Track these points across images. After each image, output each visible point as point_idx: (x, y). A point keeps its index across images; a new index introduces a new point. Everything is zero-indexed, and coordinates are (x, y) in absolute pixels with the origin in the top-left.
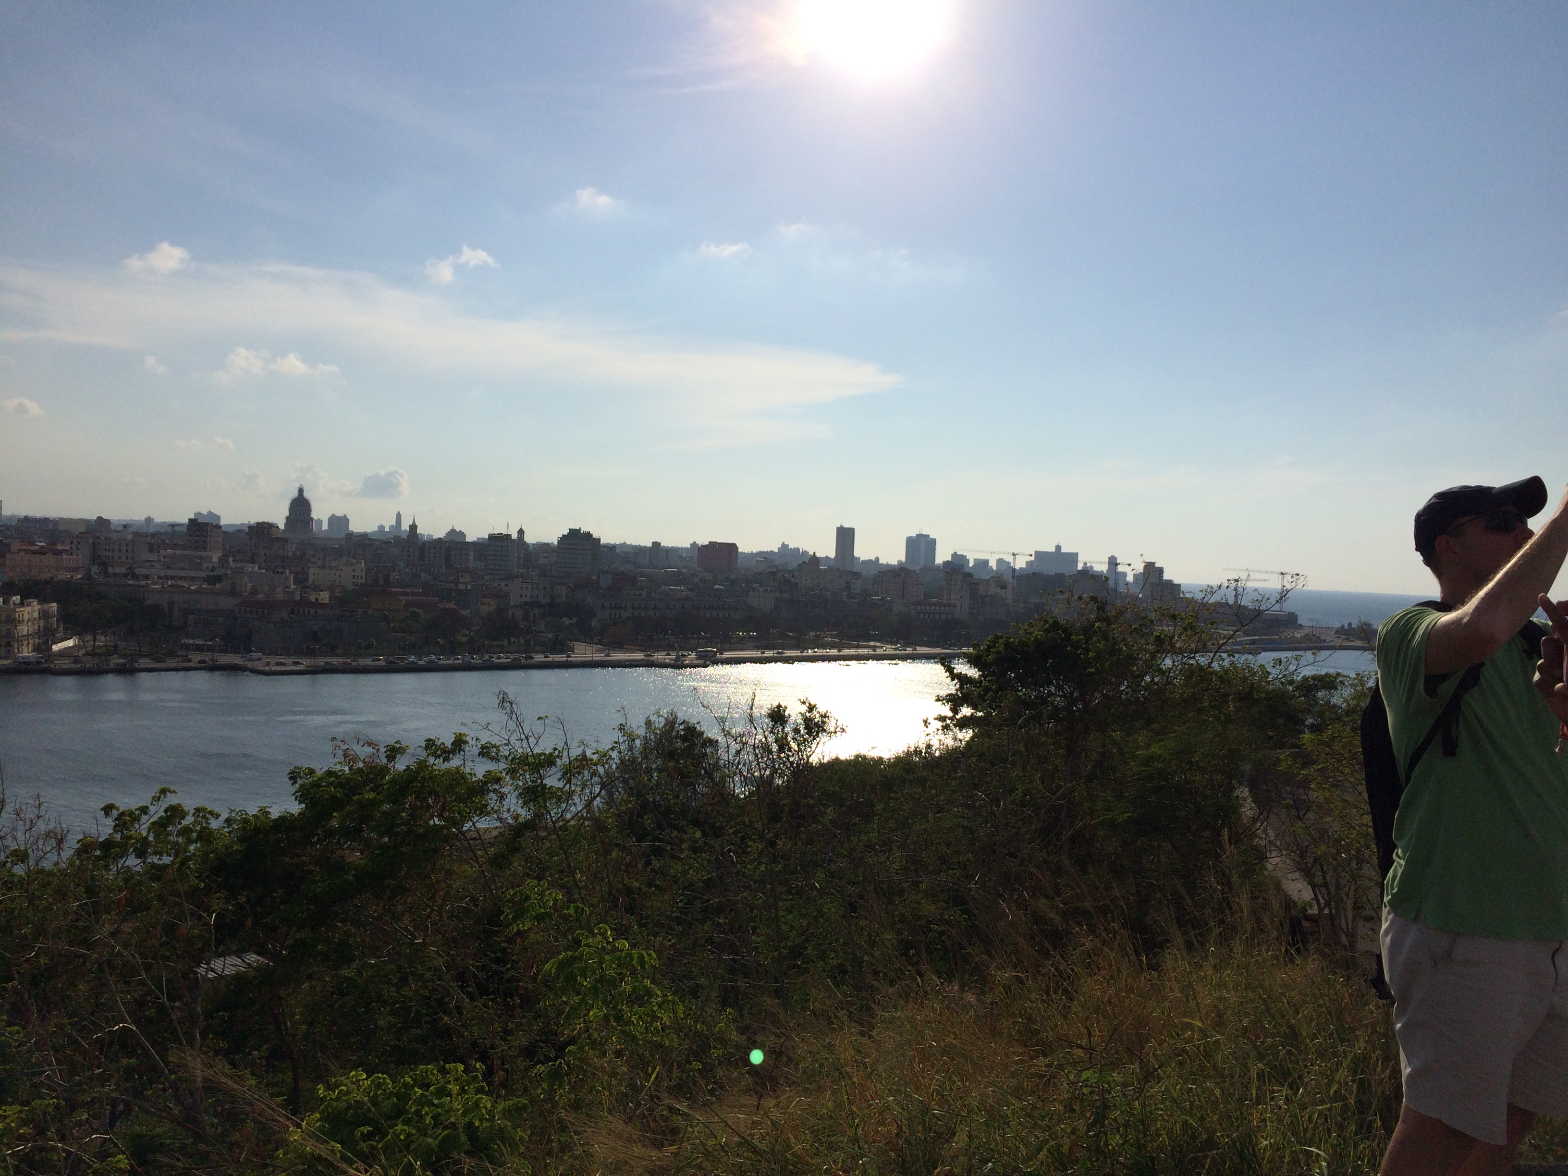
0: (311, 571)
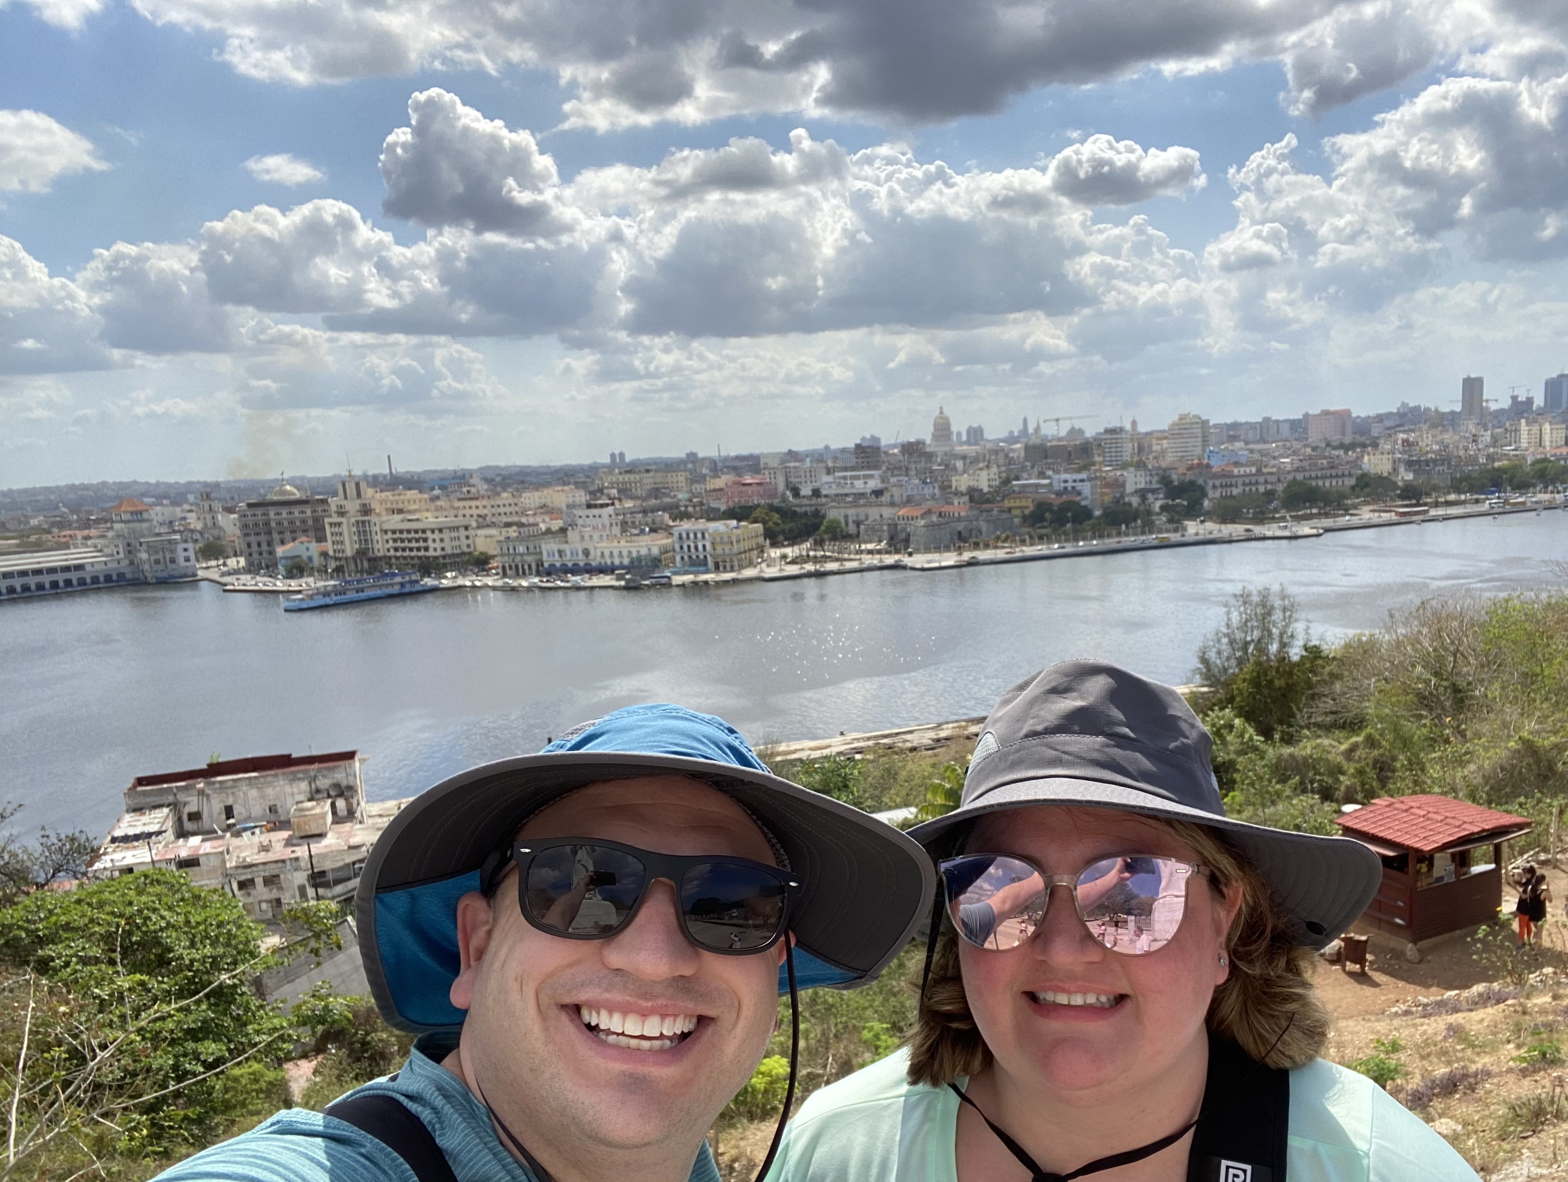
0: (954, 479)
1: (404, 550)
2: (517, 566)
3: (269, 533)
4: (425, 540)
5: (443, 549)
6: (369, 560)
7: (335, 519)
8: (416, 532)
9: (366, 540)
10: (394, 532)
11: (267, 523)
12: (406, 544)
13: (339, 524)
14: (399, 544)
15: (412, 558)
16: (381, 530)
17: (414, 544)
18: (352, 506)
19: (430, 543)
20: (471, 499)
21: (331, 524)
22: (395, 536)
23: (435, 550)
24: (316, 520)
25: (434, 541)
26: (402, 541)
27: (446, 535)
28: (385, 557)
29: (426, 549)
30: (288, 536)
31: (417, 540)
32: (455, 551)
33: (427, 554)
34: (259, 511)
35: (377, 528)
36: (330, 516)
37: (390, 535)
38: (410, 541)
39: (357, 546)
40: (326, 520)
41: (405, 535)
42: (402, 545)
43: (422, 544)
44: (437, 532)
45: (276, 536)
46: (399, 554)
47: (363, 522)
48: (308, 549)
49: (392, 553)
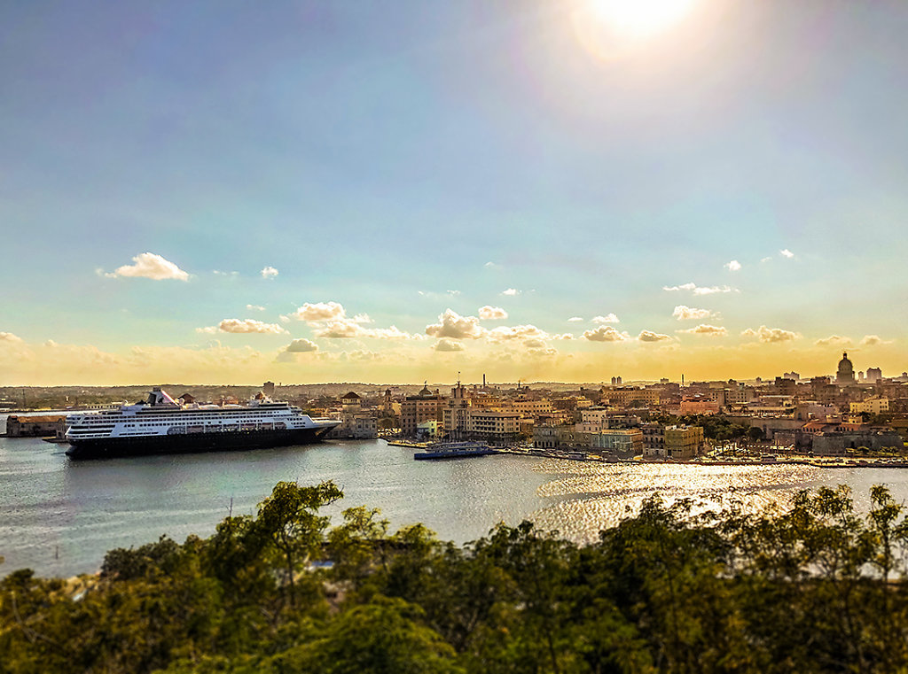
0: (851, 404)
2: (543, 443)
3: (415, 415)
4: (494, 424)
5: (503, 430)
6: (463, 433)
7: (448, 409)
8: (489, 418)
9: (463, 421)
10: (477, 418)
11: (415, 409)
13: (450, 411)
15: (486, 434)
16: (471, 416)
17: (487, 426)
18: (458, 402)
19: (496, 426)
20: (523, 401)
21: (446, 411)
22: (478, 420)
23: (499, 429)
24: (439, 409)
25: (499, 424)
26: (481, 423)
27: (505, 422)
28: (471, 432)
29: (494, 429)
30: (424, 416)
31: (489, 424)
32: (510, 431)
33: (494, 432)
34: (411, 402)
36: (446, 407)
37: (475, 419)
38: (485, 423)
39: (458, 425)
40: (444, 409)
41: (483, 421)
42: (481, 426)
43: (492, 426)
44: (500, 419)
46: (479, 431)
47: (462, 411)
48: (432, 424)
49: (475, 430)
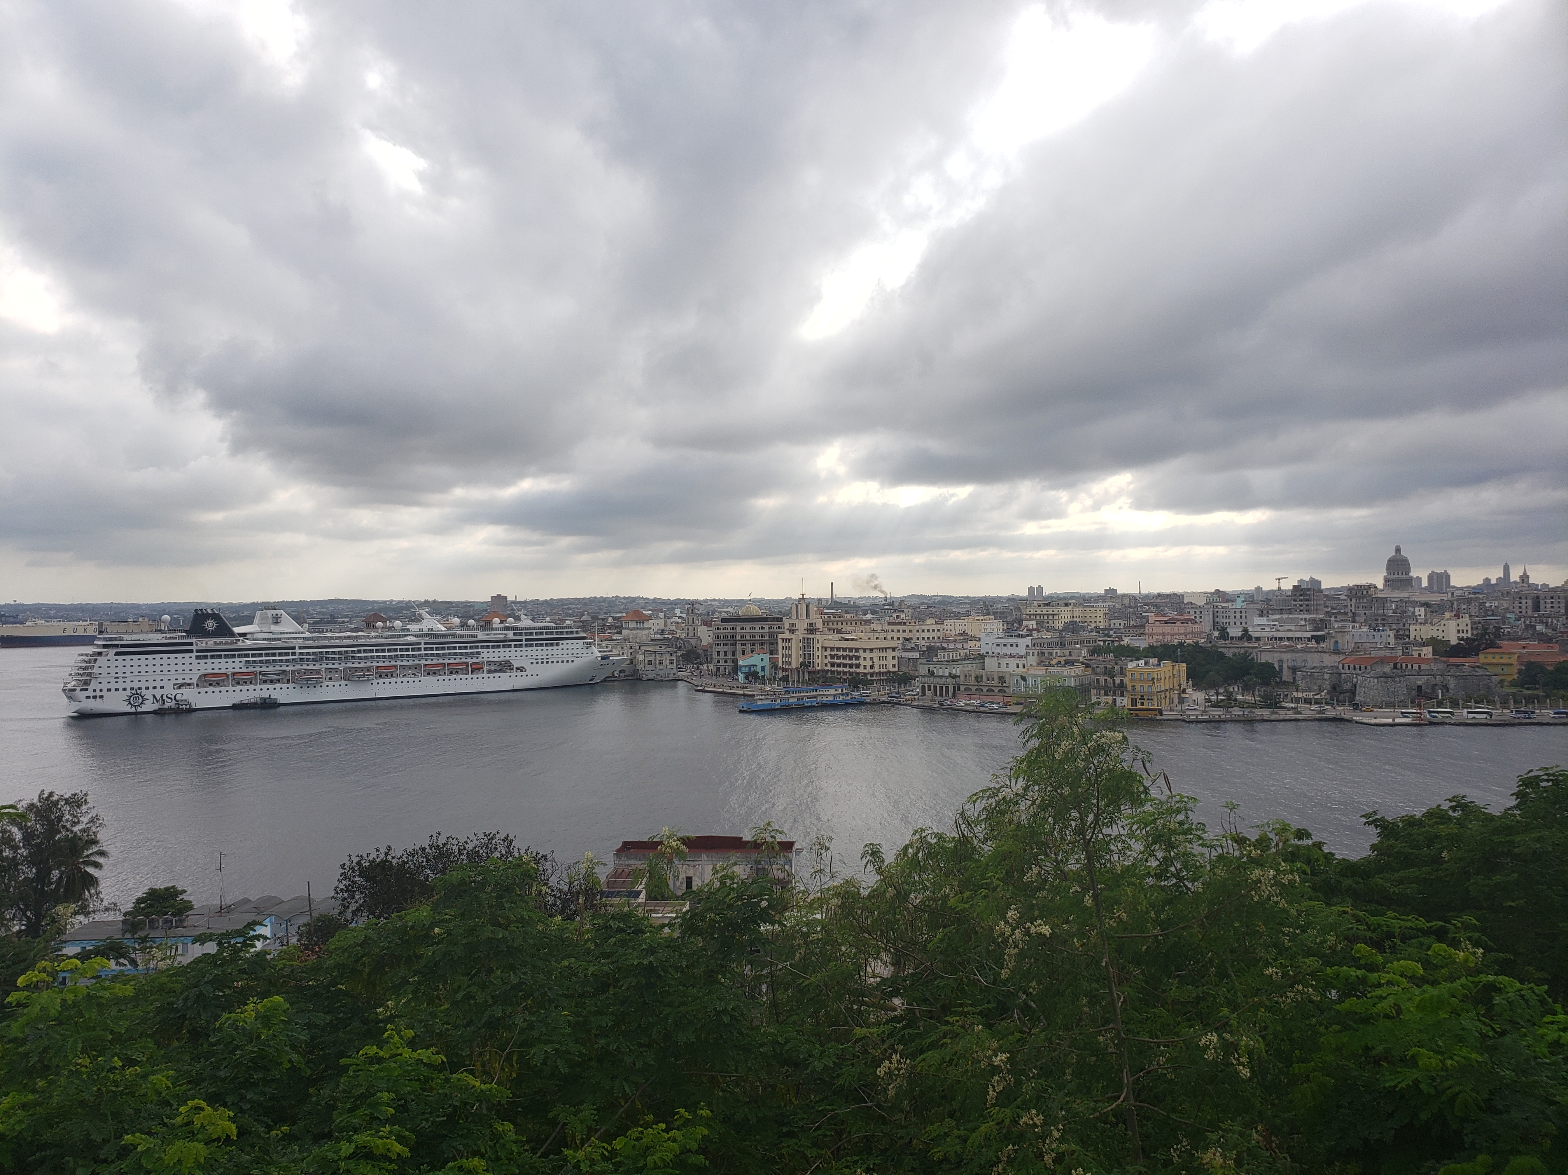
1: (839, 665)
2: (935, 687)
3: (734, 644)
4: (858, 658)
5: (872, 667)
6: (809, 672)
7: (787, 636)
8: (851, 650)
9: (809, 655)
10: (832, 649)
11: (734, 636)
12: (841, 661)
13: (790, 640)
14: (835, 660)
15: (845, 673)
16: (822, 647)
17: (848, 661)
18: (802, 626)
19: (861, 661)
20: (900, 624)
21: (783, 639)
22: (833, 653)
23: (865, 667)
24: (771, 635)
25: (865, 659)
26: (838, 657)
27: (875, 655)
28: (823, 671)
29: (858, 666)
30: (748, 647)
31: (851, 658)
32: (882, 670)
33: (858, 670)
34: (729, 625)
35: (819, 645)
36: (783, 633)
37: (828, 652)
38: (844, 657)
39: (801, 660)
40: (780, 636)
41: (840, 653)
42: (838, 661)
43: (854, 662)
44: (868, 651)
45: (739, 647)
46: (835, 669)
47: (809, 639)
48: (762, 660)
49: (829, 667)
